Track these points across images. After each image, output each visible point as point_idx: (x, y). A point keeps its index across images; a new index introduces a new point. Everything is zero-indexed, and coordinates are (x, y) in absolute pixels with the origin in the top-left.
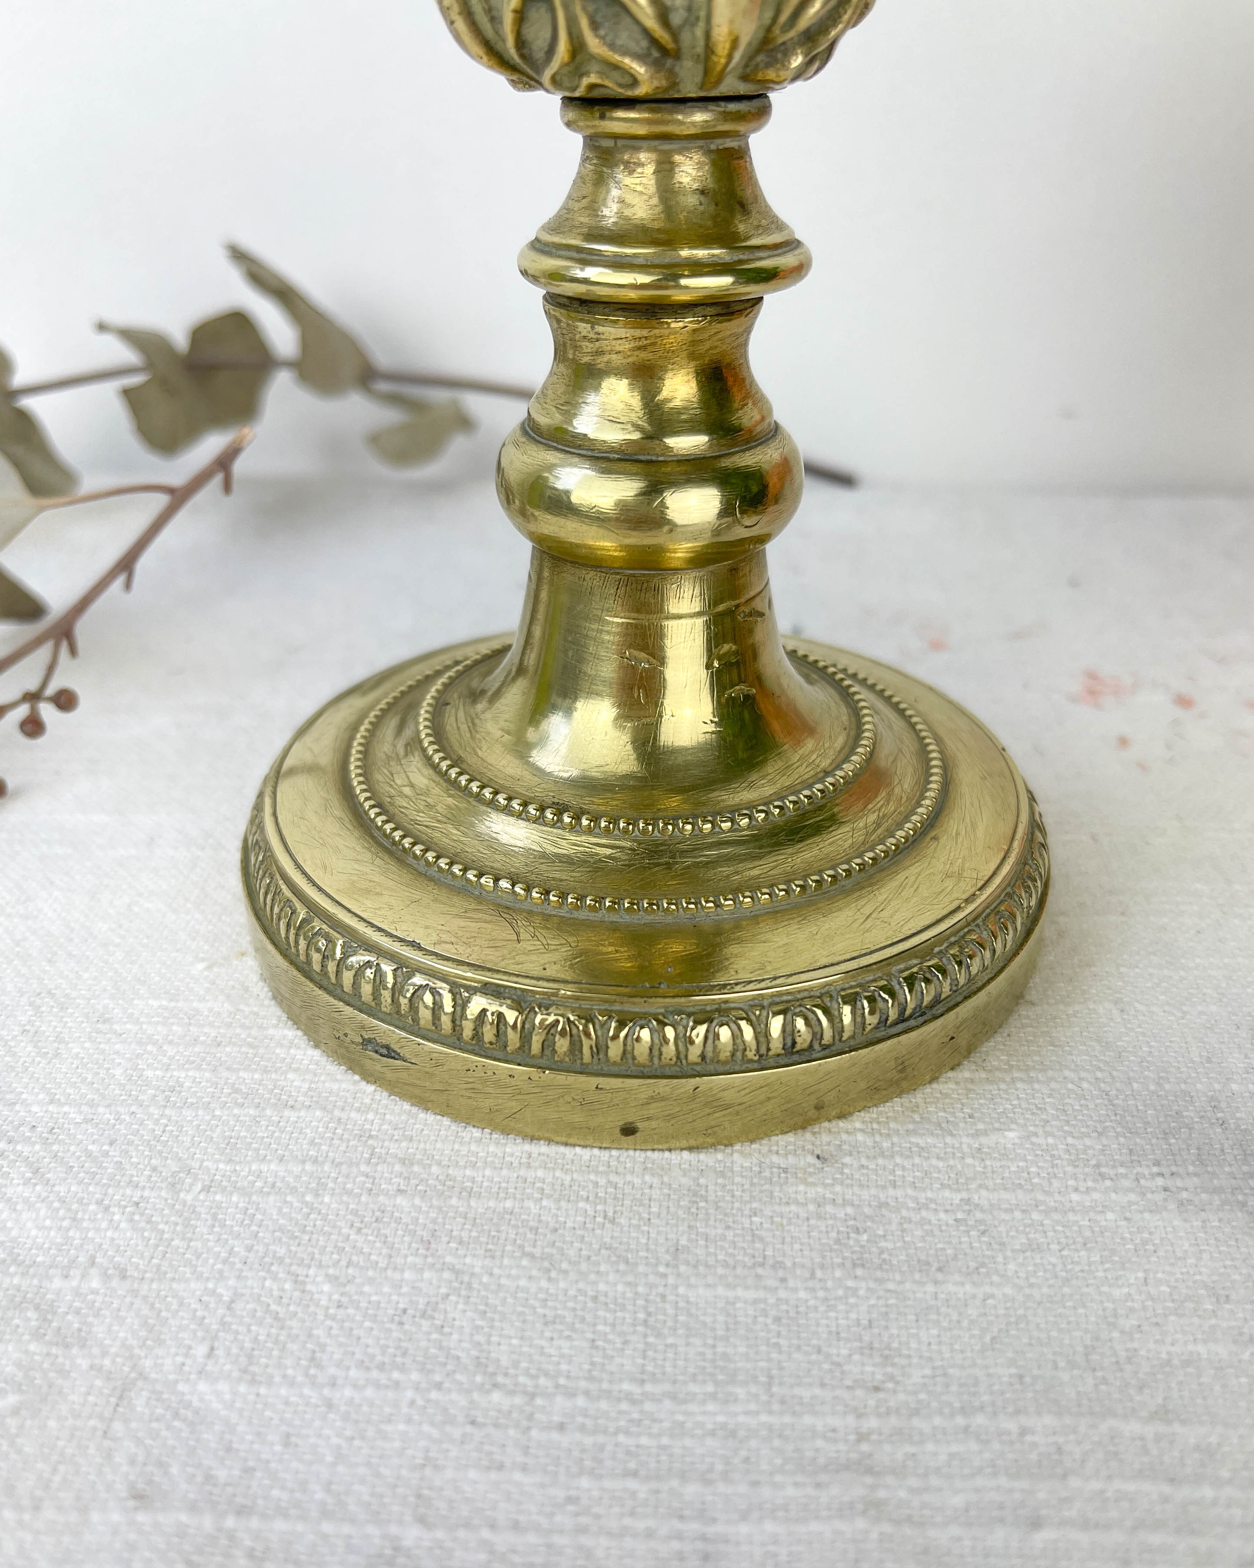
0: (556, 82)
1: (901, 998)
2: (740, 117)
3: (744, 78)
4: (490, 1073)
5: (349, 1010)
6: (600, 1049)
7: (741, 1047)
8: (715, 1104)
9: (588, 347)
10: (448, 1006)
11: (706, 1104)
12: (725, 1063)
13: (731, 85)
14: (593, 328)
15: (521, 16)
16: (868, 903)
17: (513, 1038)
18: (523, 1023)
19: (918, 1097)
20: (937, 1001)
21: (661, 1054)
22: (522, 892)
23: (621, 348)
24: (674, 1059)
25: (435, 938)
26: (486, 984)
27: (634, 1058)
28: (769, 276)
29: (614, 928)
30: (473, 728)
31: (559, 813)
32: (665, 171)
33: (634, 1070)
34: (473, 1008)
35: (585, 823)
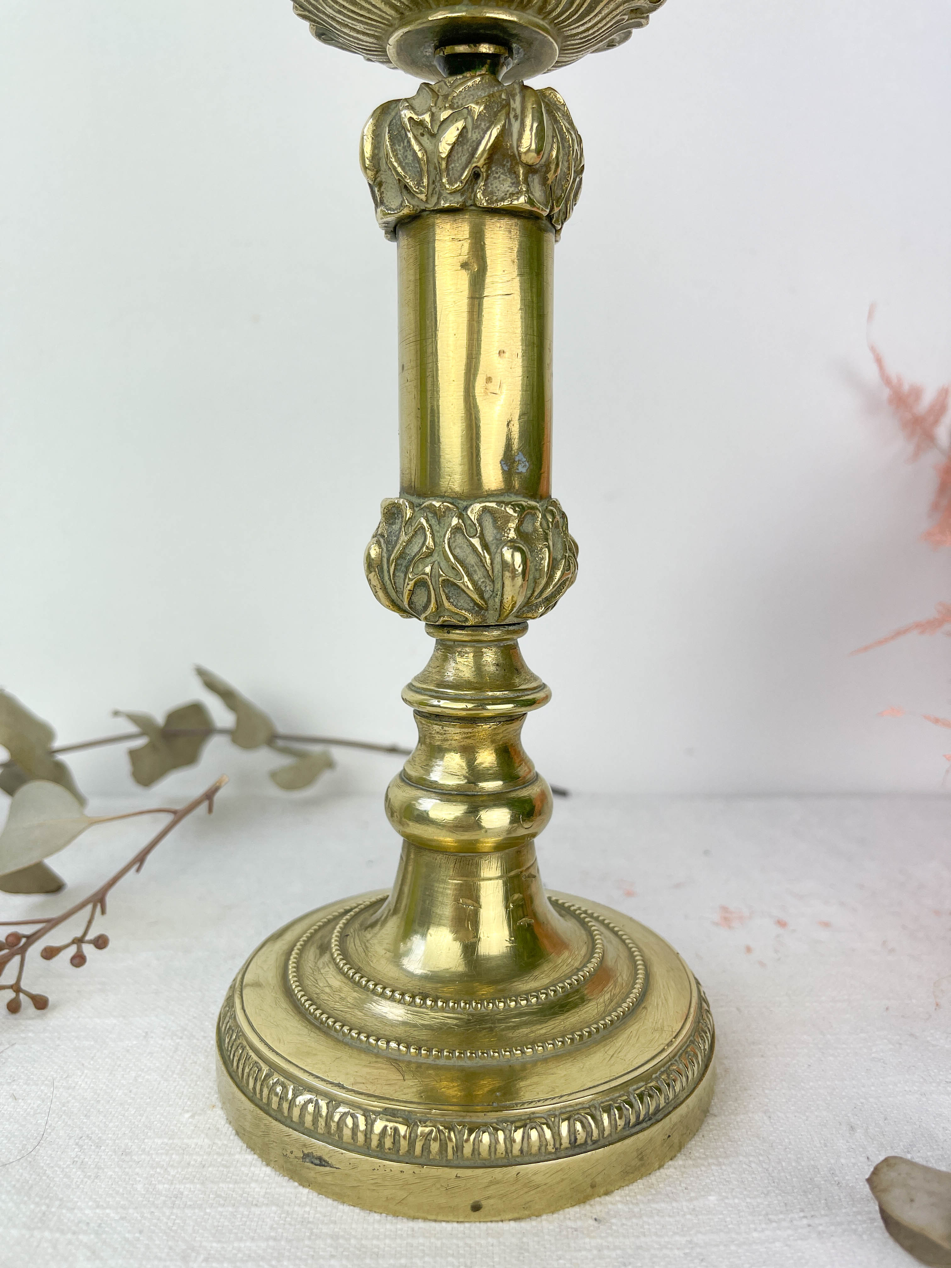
0: (426, 619)
1: (636, 1107)
2: (514, 632)
3: (517, 617)
4: (388, 1170)
5: (296, 1134)
6: (459, 1148)
7: (544, 1143)
8: (531, 1186)
9: (438, 737)
10: (362, 1127)
11: (525, 1185)
12: (535, 1155)
13: (511, 619)
14: (442, 728)
15: (412, 592)
16: (611, 1048)
17: (404, 1144)
18: (410, 1133)
19: (653, 1179)
21: (496, 1150)
22: (404, 1049)
23: (457, 738)
24: (504, 1153)
25: (352, 1080)
26: (386, 1109)
27: (479, 1154)
28: (532, 703)
29: (462, 1069)
30: (366, 949)
31: (424, 999)
32: (478, 655)
33: (479, 1163)
34: (378, 1126)
35: (440, 1004)
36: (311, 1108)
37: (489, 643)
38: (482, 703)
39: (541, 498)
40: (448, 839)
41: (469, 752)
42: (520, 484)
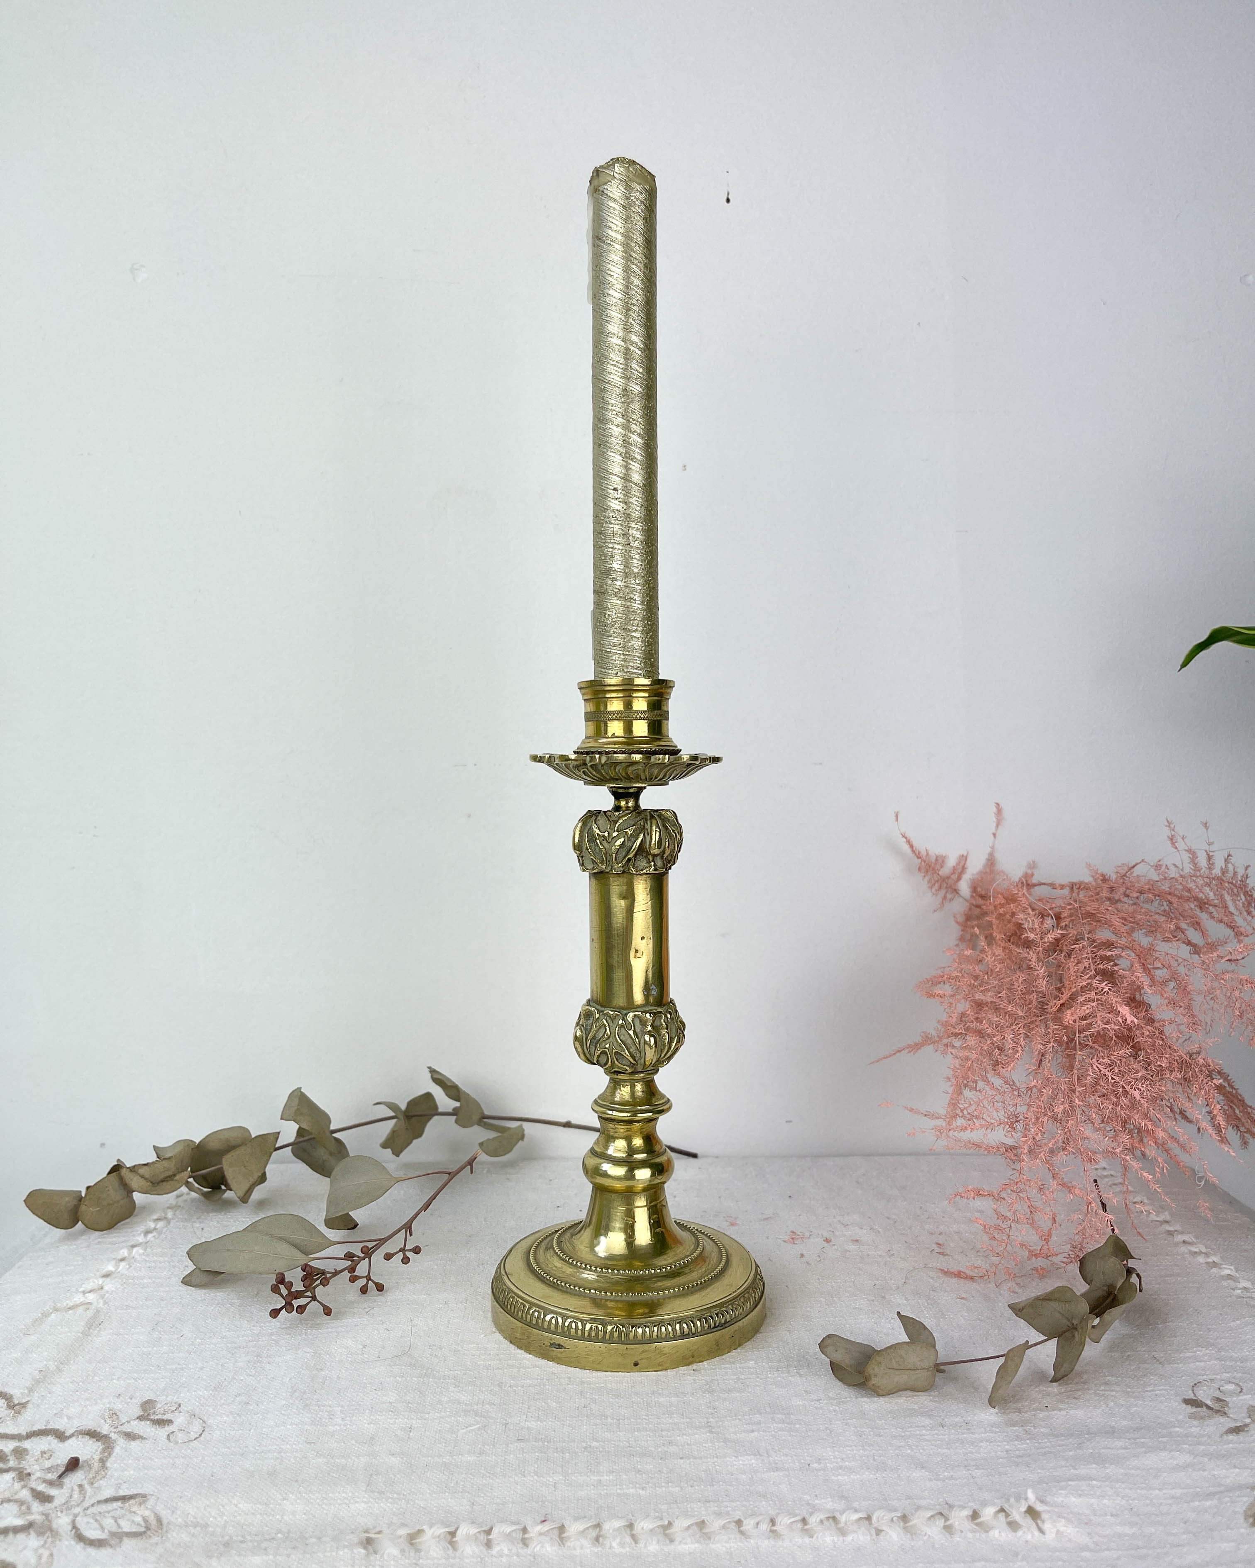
0: (605, 1068)
1: (715, 1320)
2: (652, 1074)
3: (653, 1067)
4: (594, 1347)
5: (545, 1335)
6: (627, 1335)
7: (668, 1333)
8: (661, 1353)
9: (611, 1131)
10: (580, 1327)
11: (659, 1353)
12: (664, 1339)
13: (650, 1069)
14: (613, 1126)
15: (599, 1057)
16: (703, 1293)
17: (601, 1334)
18: (604, 1329)
19: (724, 1357)
20: (726, 1322)
21: (645, 1336)
22: (598, 1293)
23: (622, 1132)
24: (649, 1338)
25: (573, 1307)
26: (591, 1319)
27: (637, 1338)
28: (662, 1112)
29: (628, 1302)
30: (574, 1248)
31: (607, 1269)
32: (633, 1087)
33: (637, 1342)
34: (588, 1326)
35: (616, 1271)
36: (554, 1321)
37: (638, 1081)
38: (635, 1114)
39: (664, 1006)
40: (618, 1185)
41: (629, 1140)
42: (654, 1000)
